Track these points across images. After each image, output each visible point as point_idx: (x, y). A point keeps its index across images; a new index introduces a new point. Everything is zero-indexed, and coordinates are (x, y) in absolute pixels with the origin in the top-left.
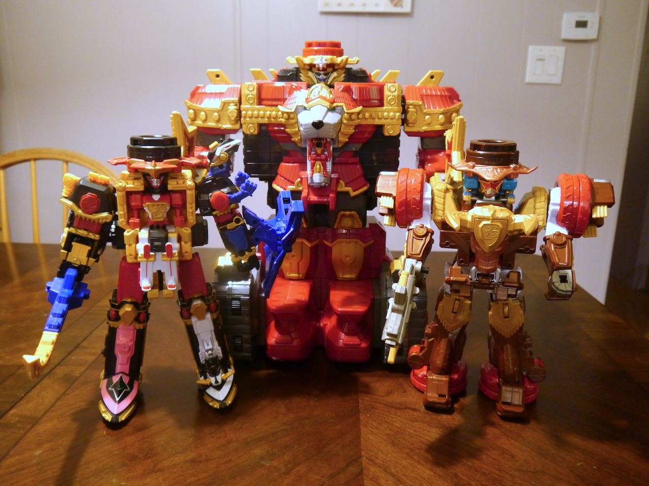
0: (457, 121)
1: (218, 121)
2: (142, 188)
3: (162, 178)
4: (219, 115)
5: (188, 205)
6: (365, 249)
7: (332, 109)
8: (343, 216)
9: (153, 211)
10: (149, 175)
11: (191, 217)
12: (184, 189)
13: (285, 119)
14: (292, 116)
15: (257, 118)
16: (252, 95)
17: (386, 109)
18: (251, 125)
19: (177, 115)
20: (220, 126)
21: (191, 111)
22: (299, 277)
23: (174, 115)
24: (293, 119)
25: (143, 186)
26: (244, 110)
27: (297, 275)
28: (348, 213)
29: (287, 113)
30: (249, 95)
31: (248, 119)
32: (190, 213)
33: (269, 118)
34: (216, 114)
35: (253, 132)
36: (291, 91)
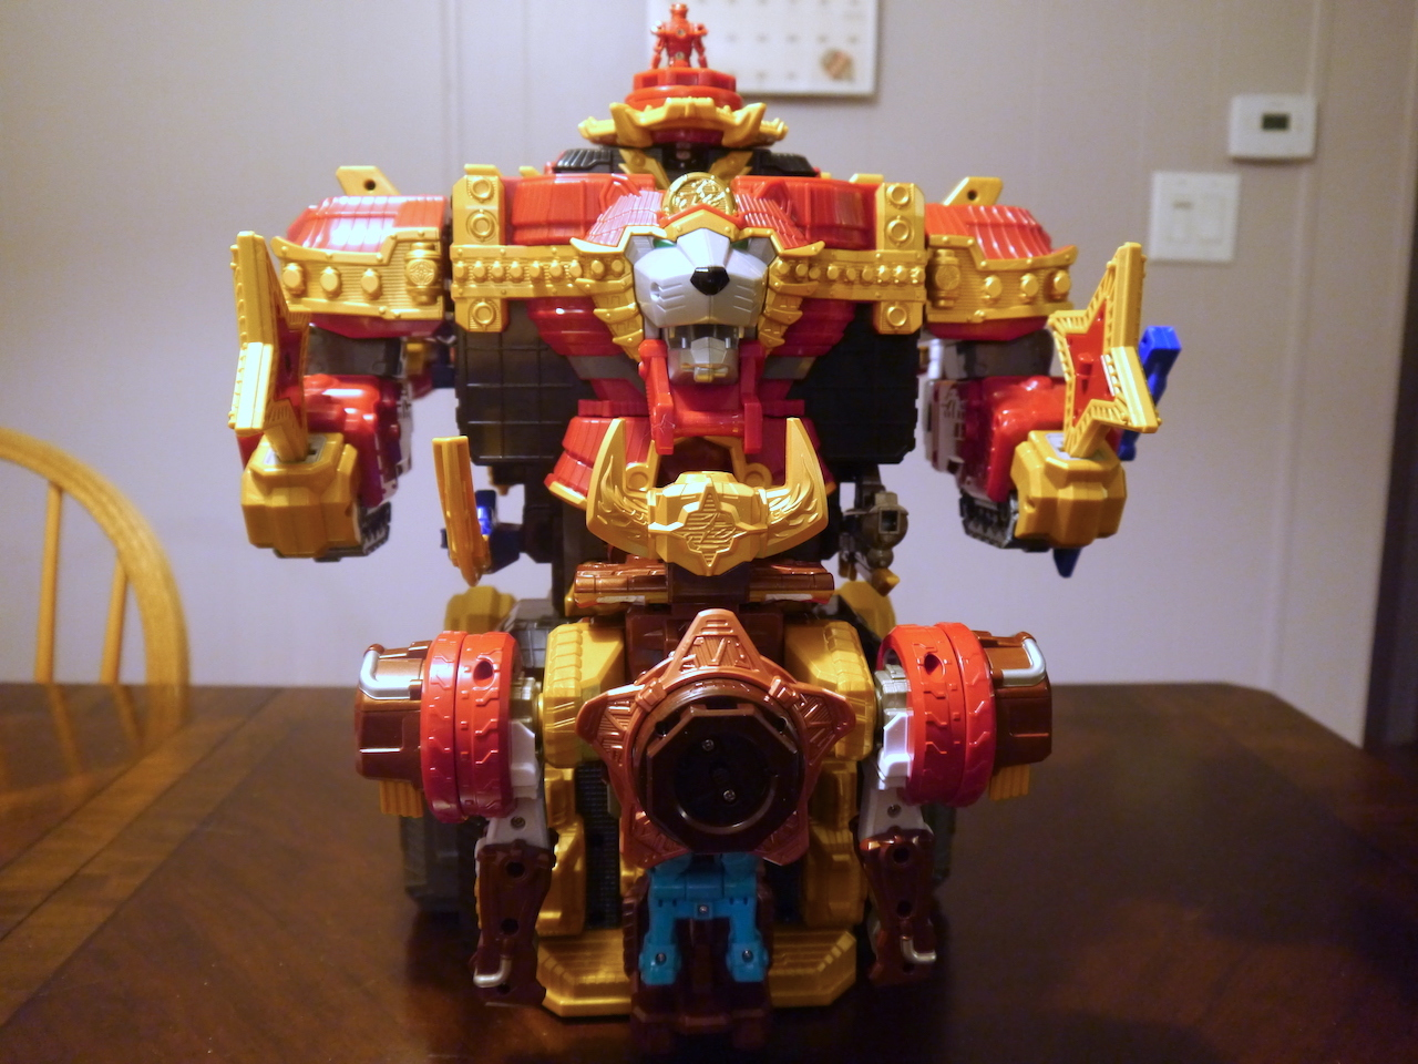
0: (1123, 258)
1: (376, 296)
4: (380, 277)
7: (740, 244)
13: (595, 277)
14: (617, 266)
15: (501, 280)
16: (485, 212)
17: (883, 255)
18: (482, 304)
19: (254, 241)
20: (382, 309)
23: (244, 241)
24: (620, 275)
26: (461, 257)
29: (602, 257)
30: (478, 211)
31: (473, 286)
33: (539, 281)
34: (370, 273)
35: (487, 325)
36: (609, 196)
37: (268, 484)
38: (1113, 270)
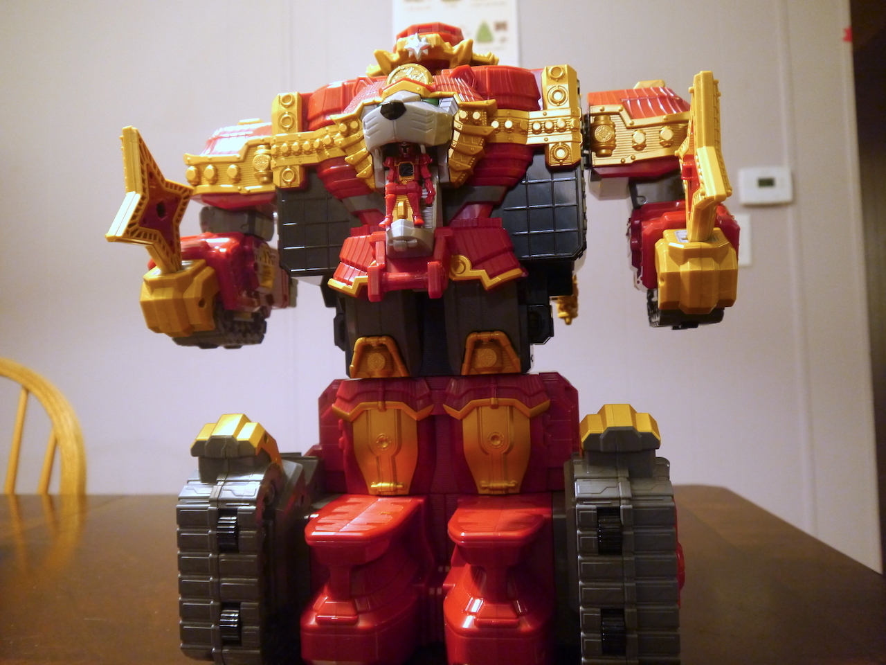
0: (698, 82)
1: (237, 180)
4: (239, 169)
6: (533, 420)
8: (478, 344)
14: (354, 126)
15: (299, 153)
16: (289, 113)
18: (288, 170)
20: (240, 188)
21: (192, 169)
22: (396, 490)
24: (356, 131)
27: (392, 485)
28: (485, 336)
29: (345, 121)
30: (285, 114)
31: (283, 159)
33: (320, 151)
34: (233, 167)
35: (291, 182)
36: (357, 89)
37: (154, 286)
38: (692, 91)
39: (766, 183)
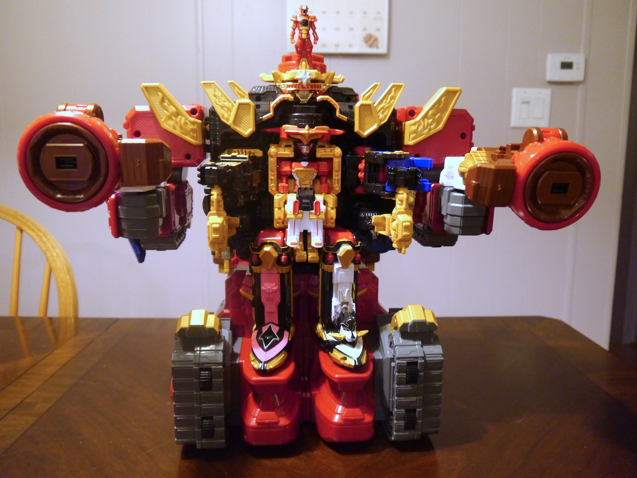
2: (292, 155)
3: (311, 146)
5: (334, 173)
9: (301, 177)
10: (300, 141)
11: (336, 185)
12: (331, 156)
25: (293, 153)
32: (336, 181)
39: (567, 66)
